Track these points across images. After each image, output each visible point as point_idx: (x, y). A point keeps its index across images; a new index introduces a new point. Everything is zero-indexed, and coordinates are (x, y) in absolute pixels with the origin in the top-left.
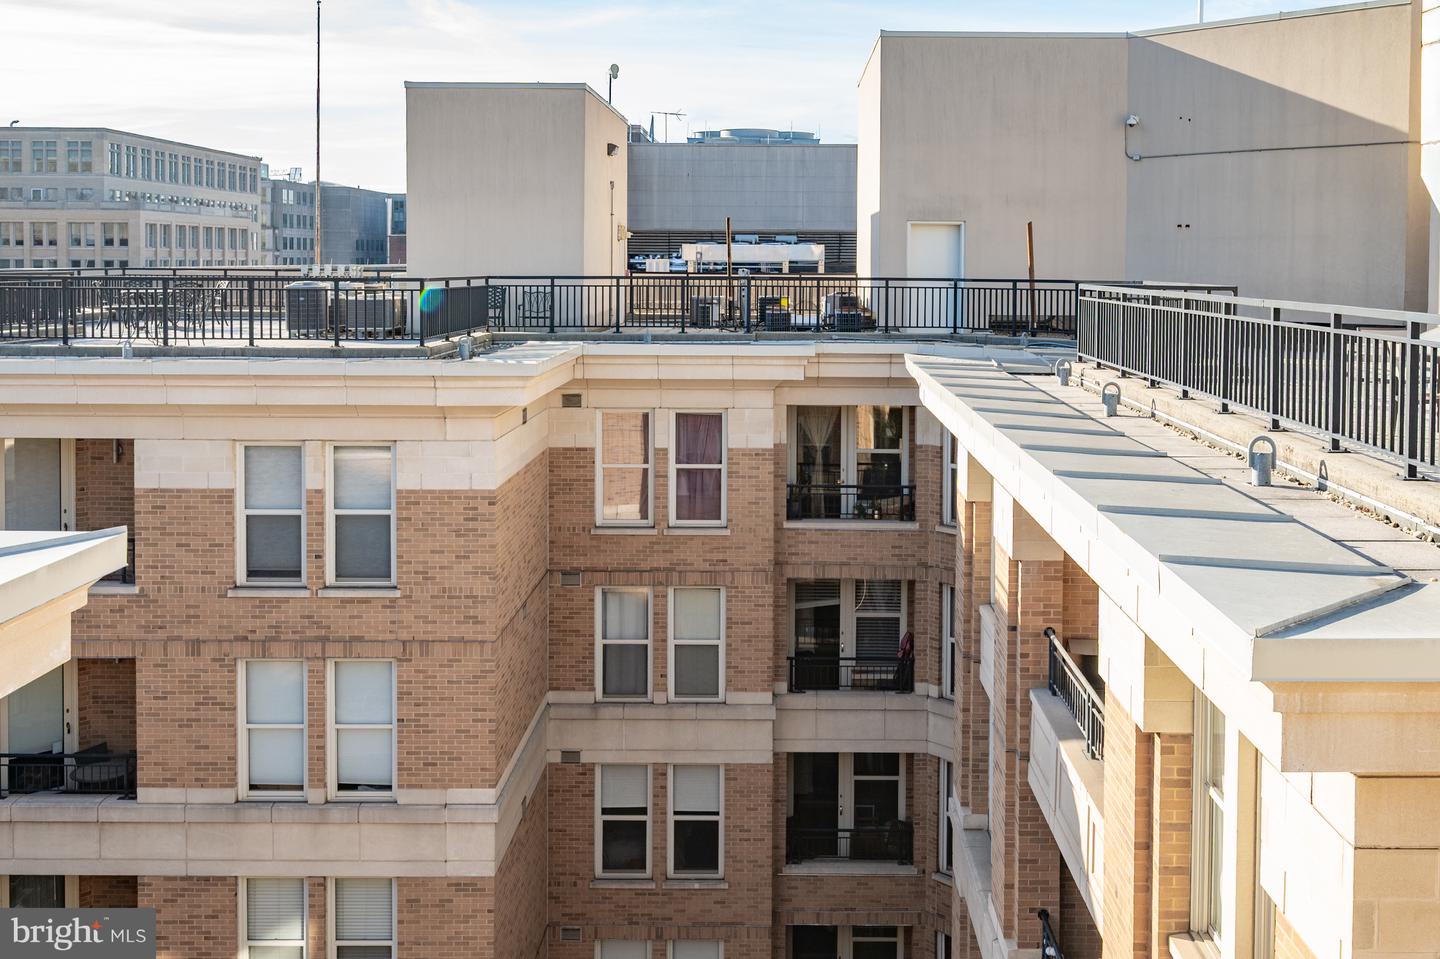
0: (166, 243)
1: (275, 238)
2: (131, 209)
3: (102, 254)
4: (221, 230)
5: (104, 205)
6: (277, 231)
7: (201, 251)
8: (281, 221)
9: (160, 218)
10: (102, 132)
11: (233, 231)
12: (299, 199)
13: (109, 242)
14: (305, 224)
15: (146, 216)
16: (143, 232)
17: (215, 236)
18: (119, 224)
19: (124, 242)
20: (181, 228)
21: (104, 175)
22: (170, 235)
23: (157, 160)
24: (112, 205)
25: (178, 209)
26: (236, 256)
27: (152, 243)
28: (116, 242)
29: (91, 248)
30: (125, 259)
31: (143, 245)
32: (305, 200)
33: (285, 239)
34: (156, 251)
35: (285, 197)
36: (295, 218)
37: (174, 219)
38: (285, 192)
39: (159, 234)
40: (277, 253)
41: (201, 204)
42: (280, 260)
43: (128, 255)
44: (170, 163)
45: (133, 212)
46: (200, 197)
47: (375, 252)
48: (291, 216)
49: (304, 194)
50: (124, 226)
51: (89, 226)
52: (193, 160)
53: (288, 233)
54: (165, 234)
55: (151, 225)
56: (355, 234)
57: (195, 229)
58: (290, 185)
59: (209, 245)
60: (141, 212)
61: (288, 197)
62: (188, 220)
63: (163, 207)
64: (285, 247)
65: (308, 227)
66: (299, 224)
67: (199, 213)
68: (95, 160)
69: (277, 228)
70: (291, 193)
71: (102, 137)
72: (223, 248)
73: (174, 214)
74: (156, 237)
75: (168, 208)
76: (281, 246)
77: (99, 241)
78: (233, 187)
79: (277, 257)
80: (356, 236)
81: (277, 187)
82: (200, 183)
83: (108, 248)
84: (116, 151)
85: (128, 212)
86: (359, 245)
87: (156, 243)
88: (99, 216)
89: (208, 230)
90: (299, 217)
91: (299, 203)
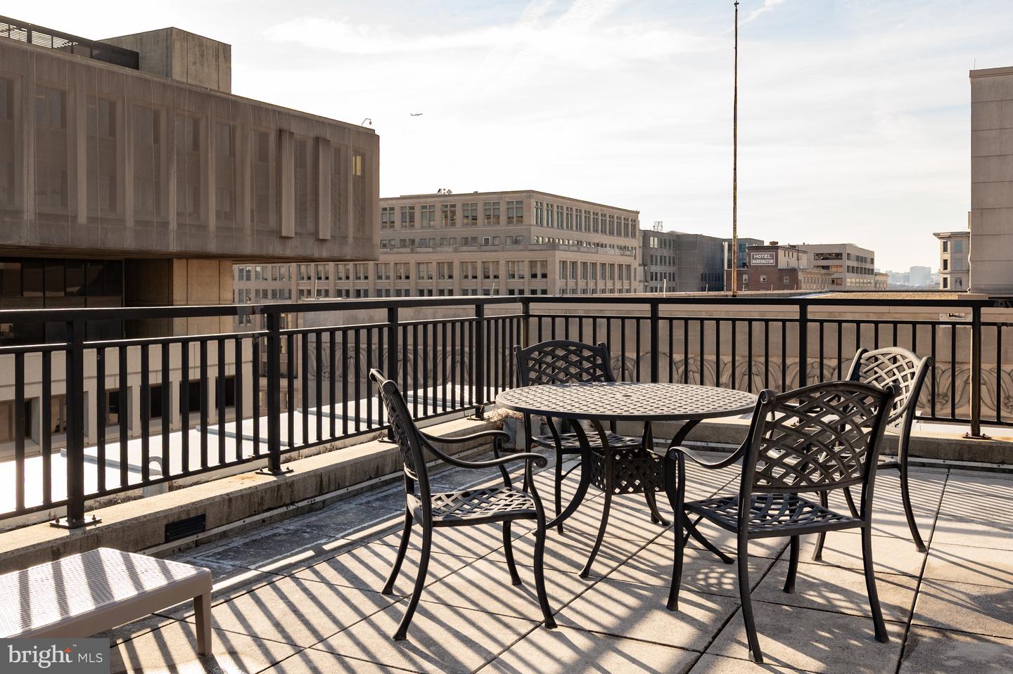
0: (574, 276)
1: (645, 272)
2: (550, 250)
3: (529, 284)
4: (612, 265)
5: (530, 247)
6: (646, 268)
7: (598, 281)
8: (649, 260)
9: (570, 257)
10: (530, 193)
11: (620, 266)
12: (661, 244)
13: (534, 276)
14: (665, 263)
15: (560, 255)
16: (558, 267)
17: (608, 270)
18: (541, 261)
19: (544, 276)
20: (585, 264)
21: (531, 225)
22: (577, 270)
23: (567, 214)
24: (536, 247)
25: (582, 249)
26: (622, 286)
27: (564, 276)
28: (539, 276)
29: (522, 280)
30: (545, 288)
31: (557, 277)
32: (665, 245)
33: (652, 273)
34: (567, 282)
35: (652, 243)
36: (659, 257)
37: (579, 257)
38: (652, 238)
39: (569, 268)
40: (646, 284)
41: (598, 245)
42: (648, 289)
43: (547, 284)
44: (577, 215)
45: (551, 252)
46: (596, 241)
47: (714, 282)
48: (656, 256)
49: (665, 240)
50: (544, 263)
51: (520, 263)
52: (592, 214)
53: (654, 269)
54: (573, 269)
55: (563, 262)
56: (700, 269)
57: (594, 264)
58: (655, 234)
59: (604, 277)
60: (557, 252)
61: (654, 242)
62: (590, 258)
63: (571, 248)
64: (652, 279)
65: (667, 264)
66: (661, 262)
67: (597, 253)
68: (525, 214)
69: (646, 265)
70: (656, 239)
71: (530, 197)
72: (614, 280)
73: (579, 253)
74: (567, 271)
75: (575, 248)
76: (649, 279)
77: (527, 274)
78: (619, 234)
79: (646, 286)
80: (701, 271)
81: (646, 235)
82: (597, 231)
83: (534, 280)
84: (539, 206)
85: (547, 252)
86: (704, 278)
87: (566, 276)
88: (527, 256)
89: (603, 265)
90: (661, 257)
91: (661, 247)
